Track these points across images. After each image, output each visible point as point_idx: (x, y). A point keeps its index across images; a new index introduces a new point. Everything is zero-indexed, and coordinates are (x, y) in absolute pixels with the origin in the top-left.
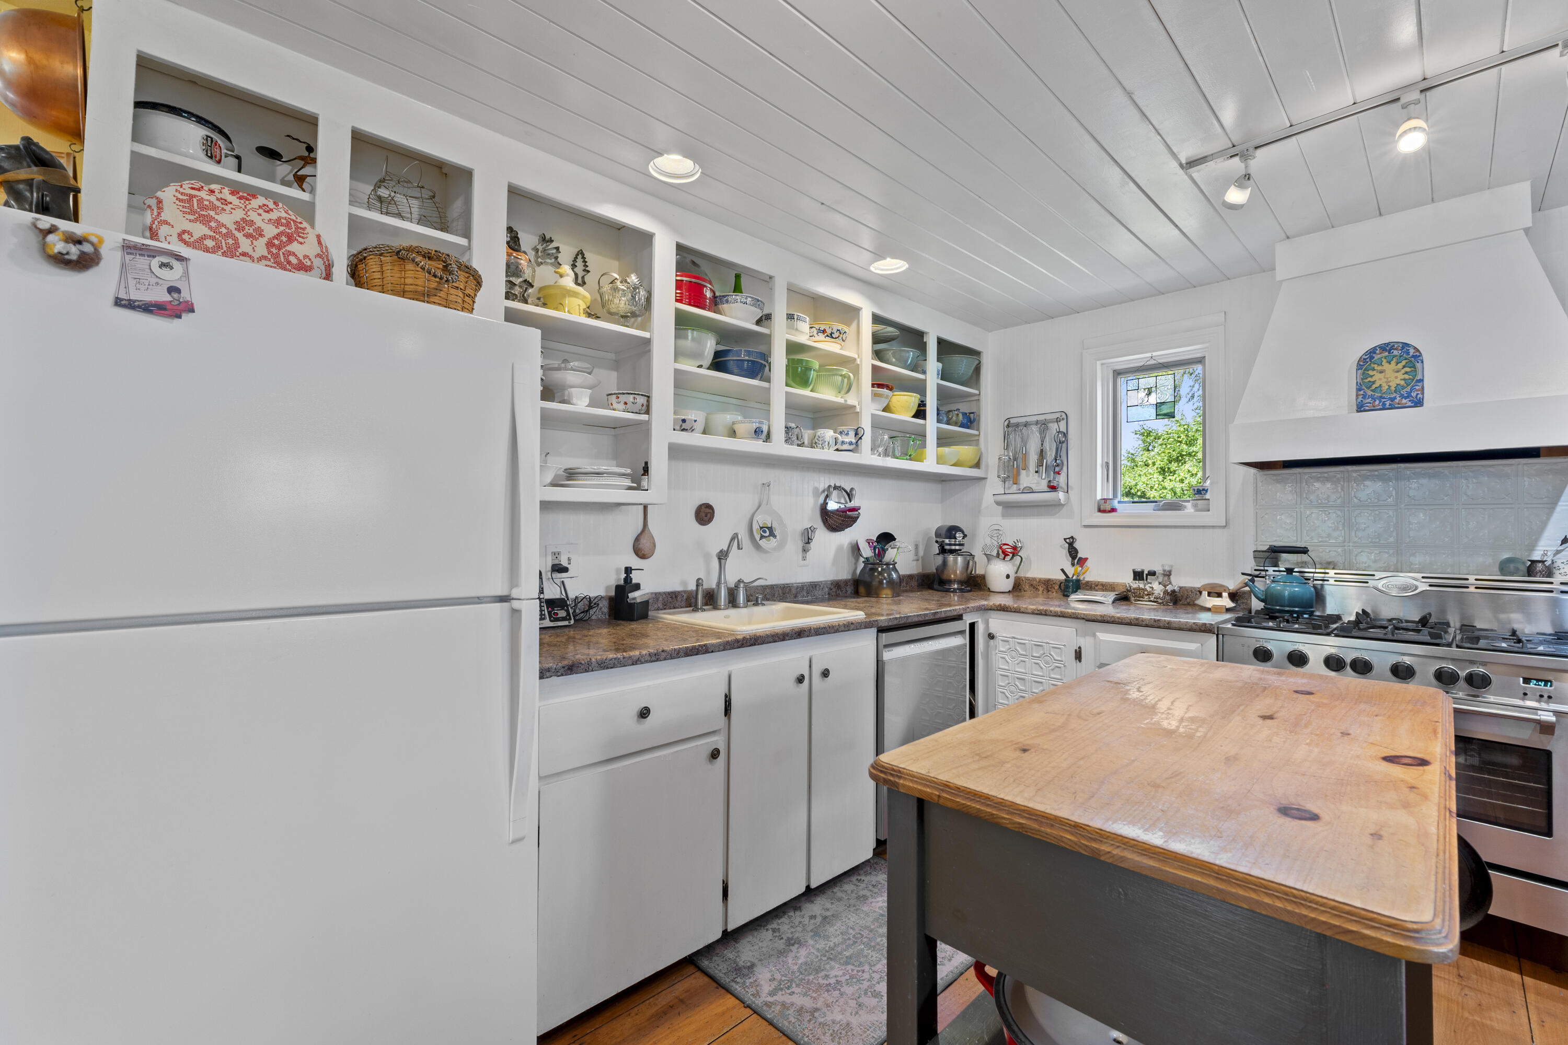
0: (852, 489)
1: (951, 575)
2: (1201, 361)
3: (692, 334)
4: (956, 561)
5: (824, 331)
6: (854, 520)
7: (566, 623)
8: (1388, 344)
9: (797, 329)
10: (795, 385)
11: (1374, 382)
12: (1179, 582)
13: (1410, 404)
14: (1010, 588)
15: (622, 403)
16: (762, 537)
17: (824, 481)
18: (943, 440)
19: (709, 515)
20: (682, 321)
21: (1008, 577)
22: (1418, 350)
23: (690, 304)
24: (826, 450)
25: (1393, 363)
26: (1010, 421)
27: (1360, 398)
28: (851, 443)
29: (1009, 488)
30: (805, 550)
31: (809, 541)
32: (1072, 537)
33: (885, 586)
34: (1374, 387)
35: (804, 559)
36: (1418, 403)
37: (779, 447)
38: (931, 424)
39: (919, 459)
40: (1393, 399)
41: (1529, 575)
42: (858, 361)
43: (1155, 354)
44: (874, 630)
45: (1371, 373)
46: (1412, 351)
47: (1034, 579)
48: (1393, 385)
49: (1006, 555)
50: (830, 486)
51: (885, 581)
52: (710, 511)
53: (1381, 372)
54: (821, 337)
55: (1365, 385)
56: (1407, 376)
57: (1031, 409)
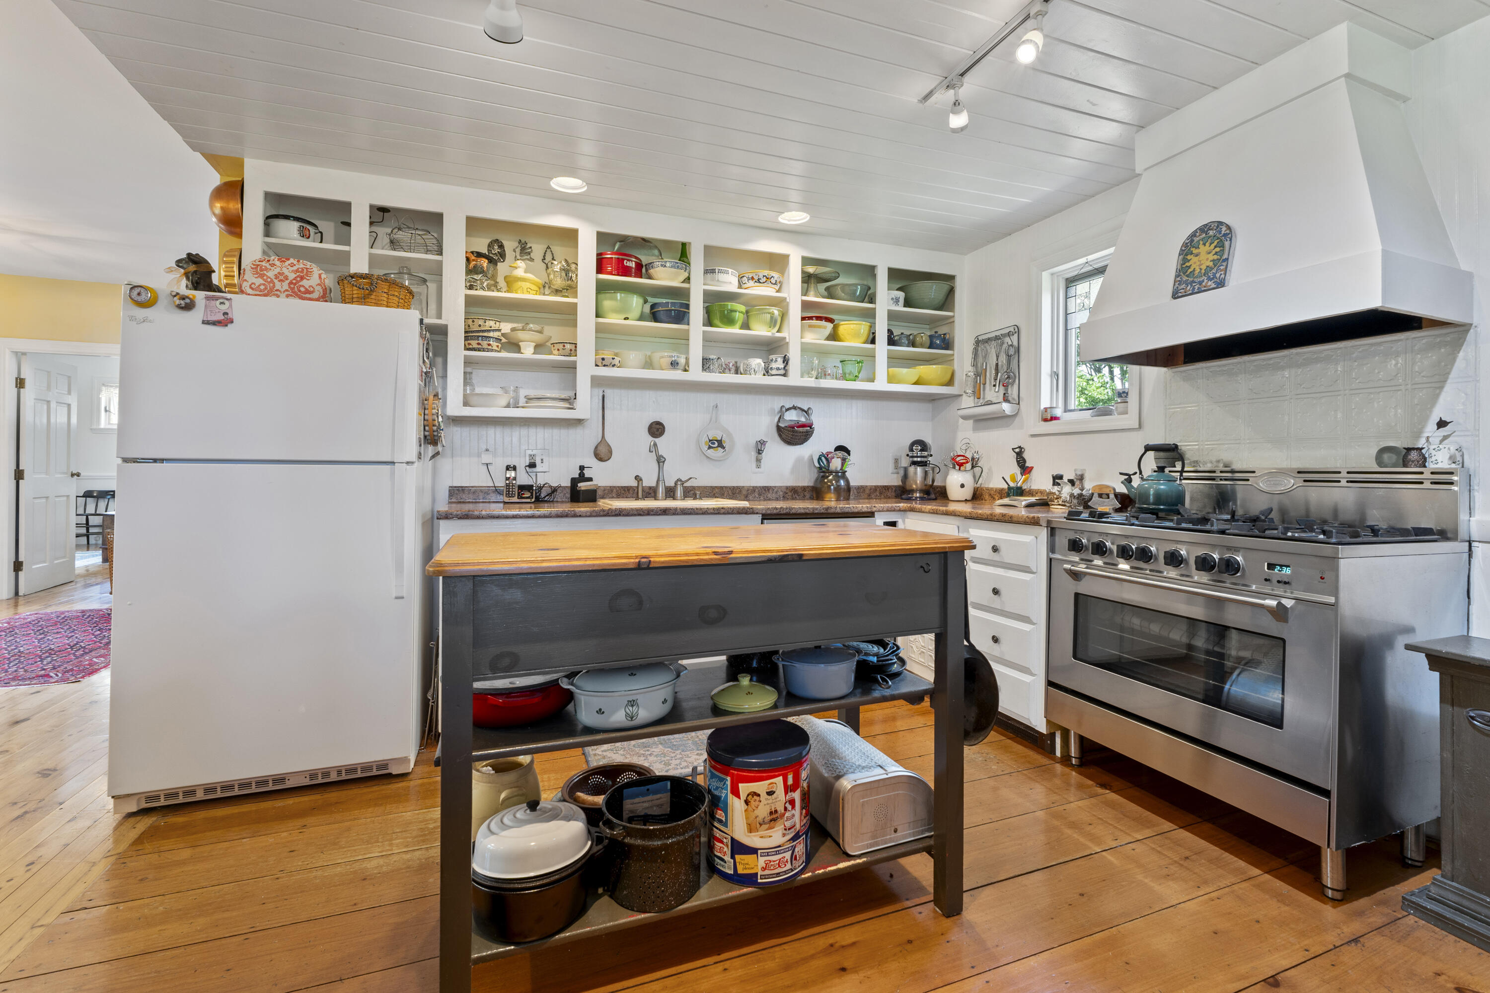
0: (809, 408)
1: (911, 486)
3: (620, 296)
4: (916, 473)
5: (752, 278)
6: (809, 435)
7: (530, 500)
8: (1207, 224)
9: (718, 280)
10: (720, 324)
11: (1189, 267)
13: (1213, 286)
14: (969, 497)
15: (556, 350)
16: (710, 447)
17: (777, 402)
18: (893, 361)
19: (660, 430)
20: (602, 288)
21: (962, 486)
22: (1229, 227)
23: (618, 275)
24: (753, 376)
25: (1207, 244)
26: (978, 339)
27: (1177, 285)
28: (778, 369)
30: (758, 460)
31: (759, 452)
32: (1020, 447)
33: (832, 491)
34: (1190, 270)
35: (758, 467)
36: (1221, 284)
37: (696, 374)
38: (882, 348)
39: (872, 380)
40: (1200, 283)
41: (1405, 466)
42: (788, 300)
44: (759, 517)
45: (1189, 257)
46: (1224, 229)
47: (992, 489)
48: (1204, 267)
49: (961, 465)
50: (783, 406)
51: (832, 487)
52: (661, 427)
53: (1197, 255)
54: (751, 283)
55: (1183, 270)
56: (1216, 257)
57: (994, 325)
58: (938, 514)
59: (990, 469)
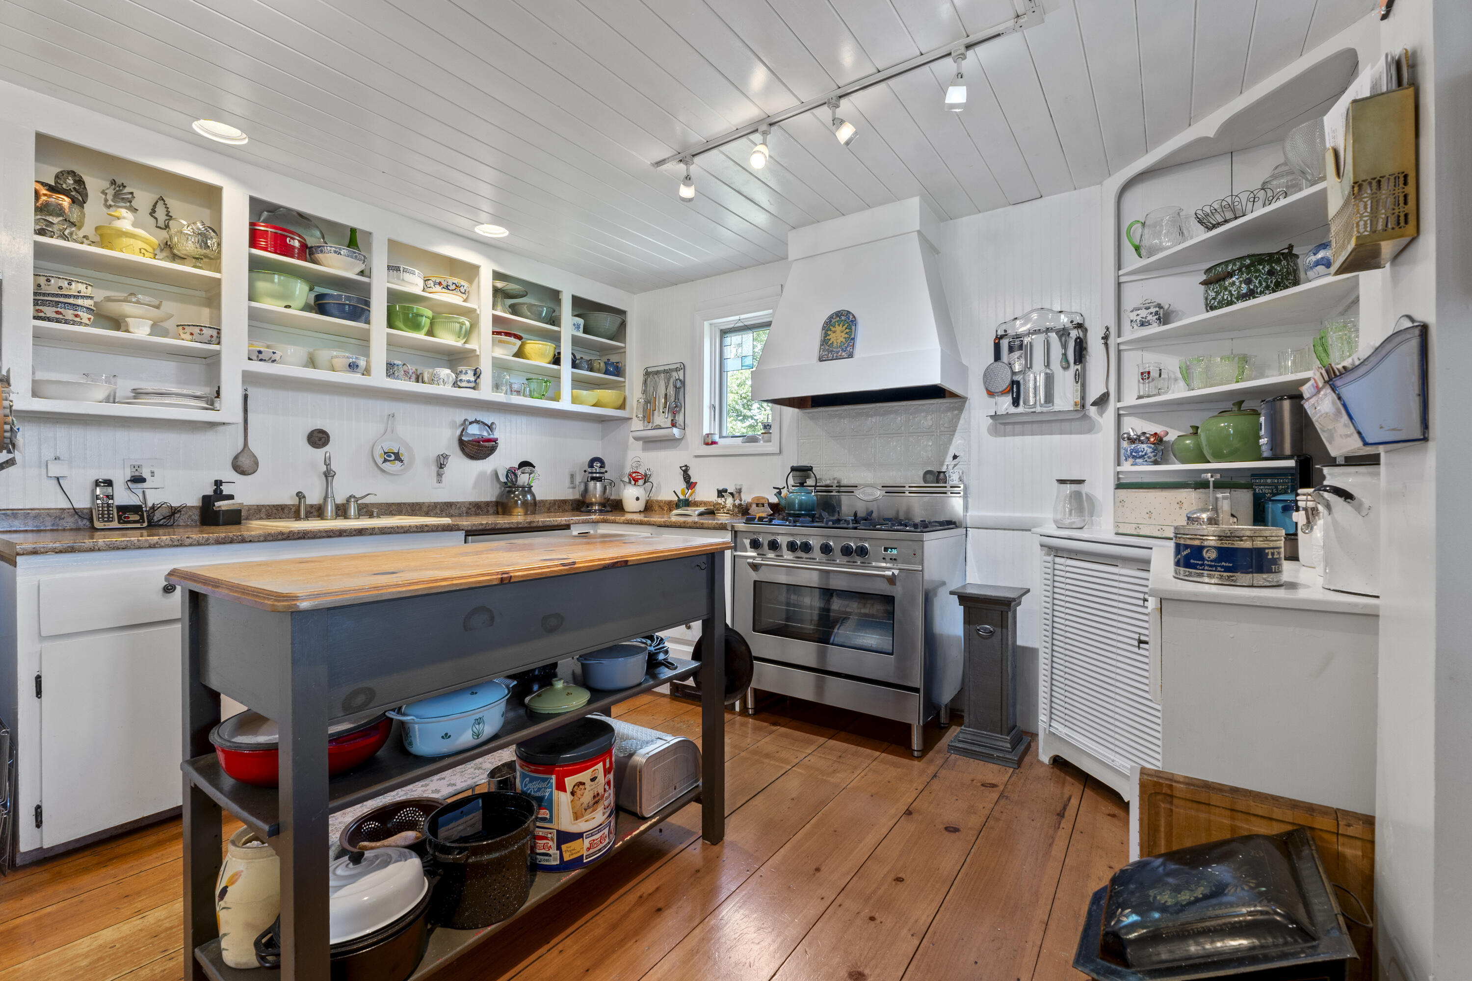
0: (493, 423)
1: (591, 500)
2: (768, 324)
3: (279, 279)
4: (595, 488)
6: (492, 450)
7: (138, 525)
8: (839, 312)
9: (403, 280)
10: (404, 328)
11: (829, 340)
13: (846, 356)
14: (642, 508)
15: (188, 334)
16: (385, 461)
17: (460, 415)
18: (578, 383)
19: (323, 439)
20: (256, 265)
21: (638, 499)
22: (854, 317)
23: (275, 253)
24: (441, 386)
25: (841, 326)
26: (647, 370)
27: (822, 352)
28: (469, 381)
29: (647, 426)
30: (439, 475)
31: (441, 466)
32: (686, 466)
33: (519, 506)
34: (830, 342)
35: (439, 481)
36: (851, 356)
37: (379, 379)
38: (566, 369)
39: (556, 398)
40: (837, 352)
41: (938, 482)
42: (478, 312)
43: (742, 317)
44: (462, 534)
45: (829, 332)
46: (851, 317)
47: (661, 501)
48: (839, 341)
49: (636, 480)
50: (465, 420)
51: (518, 503)
52: (324, 436)
53: (834, 332)
54: (438, 288)
55: (825, 341)
56: (846, 336)
57: (663, 360)
58: (632, 524)
59: (659, 485)
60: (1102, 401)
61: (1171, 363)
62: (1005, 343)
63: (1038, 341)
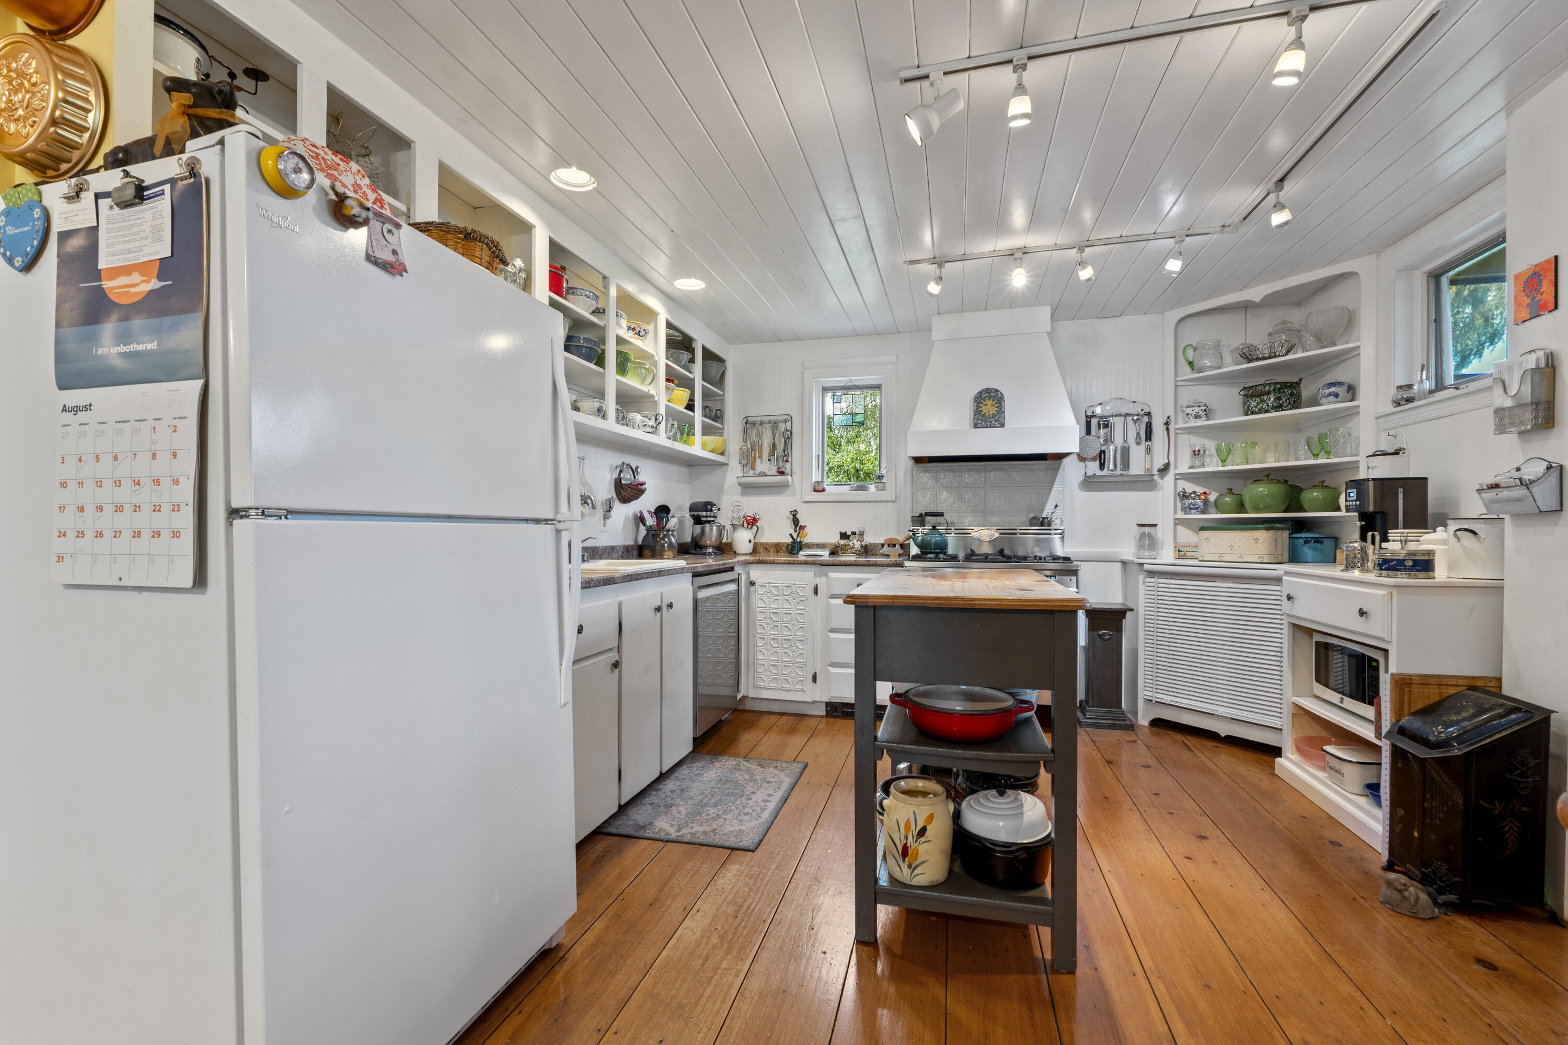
0: (638, 467)
1: (707, 542)
2: (878, 387)
5: (634, 329)
6: (643, 492)
8: (988, 389)
10: (623, 373)
11: (982, 411)
12: (869, 539)
13: (998, 425)
14: (751, 549)
17: (618, 459)
18: (706, 431)
20: (550, 306)
21: (750, 541)
22: (1002, 394)
24: (637, 431)
25: (991, 400)
26: (747, 419)
27: (975, 421)
28: (652, 427)
29: (747, 473)
30: (607, 518)
31: (608, 511)
32: (795, 511)
33: (666, 549)
34: (982, 413)
35: (605, 526)
36: (1002, 425)
37: (611, 425)
38: (698, 416)
39: (690, 444)
40: (991, 422)
41: (1041, 526)
42: (656, 358)
43: (852, 378)
44: (690, 575)
45: (981, 405)
46: (1000, 394)
48: (991, 413)
49: (748, 524)
50: (623, 464)
51: (666, 545)
53: (985, 405)
54: (632, 333)
55: (978, 412)
56: (997, 409)
57: (766, 409)
58: (794, 564)
60: (1164, 470)
61: (1210, 445)
62: (1094, 422)
63: (1118, 423)
